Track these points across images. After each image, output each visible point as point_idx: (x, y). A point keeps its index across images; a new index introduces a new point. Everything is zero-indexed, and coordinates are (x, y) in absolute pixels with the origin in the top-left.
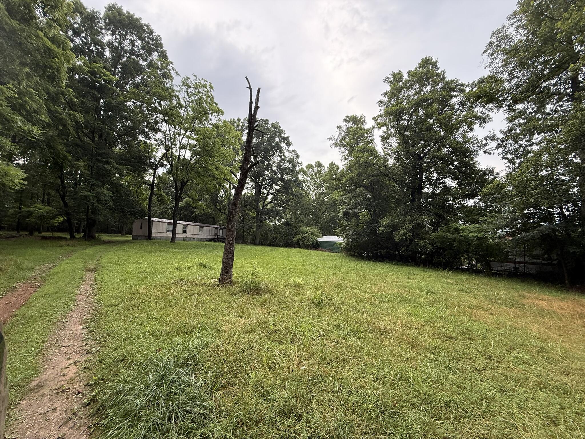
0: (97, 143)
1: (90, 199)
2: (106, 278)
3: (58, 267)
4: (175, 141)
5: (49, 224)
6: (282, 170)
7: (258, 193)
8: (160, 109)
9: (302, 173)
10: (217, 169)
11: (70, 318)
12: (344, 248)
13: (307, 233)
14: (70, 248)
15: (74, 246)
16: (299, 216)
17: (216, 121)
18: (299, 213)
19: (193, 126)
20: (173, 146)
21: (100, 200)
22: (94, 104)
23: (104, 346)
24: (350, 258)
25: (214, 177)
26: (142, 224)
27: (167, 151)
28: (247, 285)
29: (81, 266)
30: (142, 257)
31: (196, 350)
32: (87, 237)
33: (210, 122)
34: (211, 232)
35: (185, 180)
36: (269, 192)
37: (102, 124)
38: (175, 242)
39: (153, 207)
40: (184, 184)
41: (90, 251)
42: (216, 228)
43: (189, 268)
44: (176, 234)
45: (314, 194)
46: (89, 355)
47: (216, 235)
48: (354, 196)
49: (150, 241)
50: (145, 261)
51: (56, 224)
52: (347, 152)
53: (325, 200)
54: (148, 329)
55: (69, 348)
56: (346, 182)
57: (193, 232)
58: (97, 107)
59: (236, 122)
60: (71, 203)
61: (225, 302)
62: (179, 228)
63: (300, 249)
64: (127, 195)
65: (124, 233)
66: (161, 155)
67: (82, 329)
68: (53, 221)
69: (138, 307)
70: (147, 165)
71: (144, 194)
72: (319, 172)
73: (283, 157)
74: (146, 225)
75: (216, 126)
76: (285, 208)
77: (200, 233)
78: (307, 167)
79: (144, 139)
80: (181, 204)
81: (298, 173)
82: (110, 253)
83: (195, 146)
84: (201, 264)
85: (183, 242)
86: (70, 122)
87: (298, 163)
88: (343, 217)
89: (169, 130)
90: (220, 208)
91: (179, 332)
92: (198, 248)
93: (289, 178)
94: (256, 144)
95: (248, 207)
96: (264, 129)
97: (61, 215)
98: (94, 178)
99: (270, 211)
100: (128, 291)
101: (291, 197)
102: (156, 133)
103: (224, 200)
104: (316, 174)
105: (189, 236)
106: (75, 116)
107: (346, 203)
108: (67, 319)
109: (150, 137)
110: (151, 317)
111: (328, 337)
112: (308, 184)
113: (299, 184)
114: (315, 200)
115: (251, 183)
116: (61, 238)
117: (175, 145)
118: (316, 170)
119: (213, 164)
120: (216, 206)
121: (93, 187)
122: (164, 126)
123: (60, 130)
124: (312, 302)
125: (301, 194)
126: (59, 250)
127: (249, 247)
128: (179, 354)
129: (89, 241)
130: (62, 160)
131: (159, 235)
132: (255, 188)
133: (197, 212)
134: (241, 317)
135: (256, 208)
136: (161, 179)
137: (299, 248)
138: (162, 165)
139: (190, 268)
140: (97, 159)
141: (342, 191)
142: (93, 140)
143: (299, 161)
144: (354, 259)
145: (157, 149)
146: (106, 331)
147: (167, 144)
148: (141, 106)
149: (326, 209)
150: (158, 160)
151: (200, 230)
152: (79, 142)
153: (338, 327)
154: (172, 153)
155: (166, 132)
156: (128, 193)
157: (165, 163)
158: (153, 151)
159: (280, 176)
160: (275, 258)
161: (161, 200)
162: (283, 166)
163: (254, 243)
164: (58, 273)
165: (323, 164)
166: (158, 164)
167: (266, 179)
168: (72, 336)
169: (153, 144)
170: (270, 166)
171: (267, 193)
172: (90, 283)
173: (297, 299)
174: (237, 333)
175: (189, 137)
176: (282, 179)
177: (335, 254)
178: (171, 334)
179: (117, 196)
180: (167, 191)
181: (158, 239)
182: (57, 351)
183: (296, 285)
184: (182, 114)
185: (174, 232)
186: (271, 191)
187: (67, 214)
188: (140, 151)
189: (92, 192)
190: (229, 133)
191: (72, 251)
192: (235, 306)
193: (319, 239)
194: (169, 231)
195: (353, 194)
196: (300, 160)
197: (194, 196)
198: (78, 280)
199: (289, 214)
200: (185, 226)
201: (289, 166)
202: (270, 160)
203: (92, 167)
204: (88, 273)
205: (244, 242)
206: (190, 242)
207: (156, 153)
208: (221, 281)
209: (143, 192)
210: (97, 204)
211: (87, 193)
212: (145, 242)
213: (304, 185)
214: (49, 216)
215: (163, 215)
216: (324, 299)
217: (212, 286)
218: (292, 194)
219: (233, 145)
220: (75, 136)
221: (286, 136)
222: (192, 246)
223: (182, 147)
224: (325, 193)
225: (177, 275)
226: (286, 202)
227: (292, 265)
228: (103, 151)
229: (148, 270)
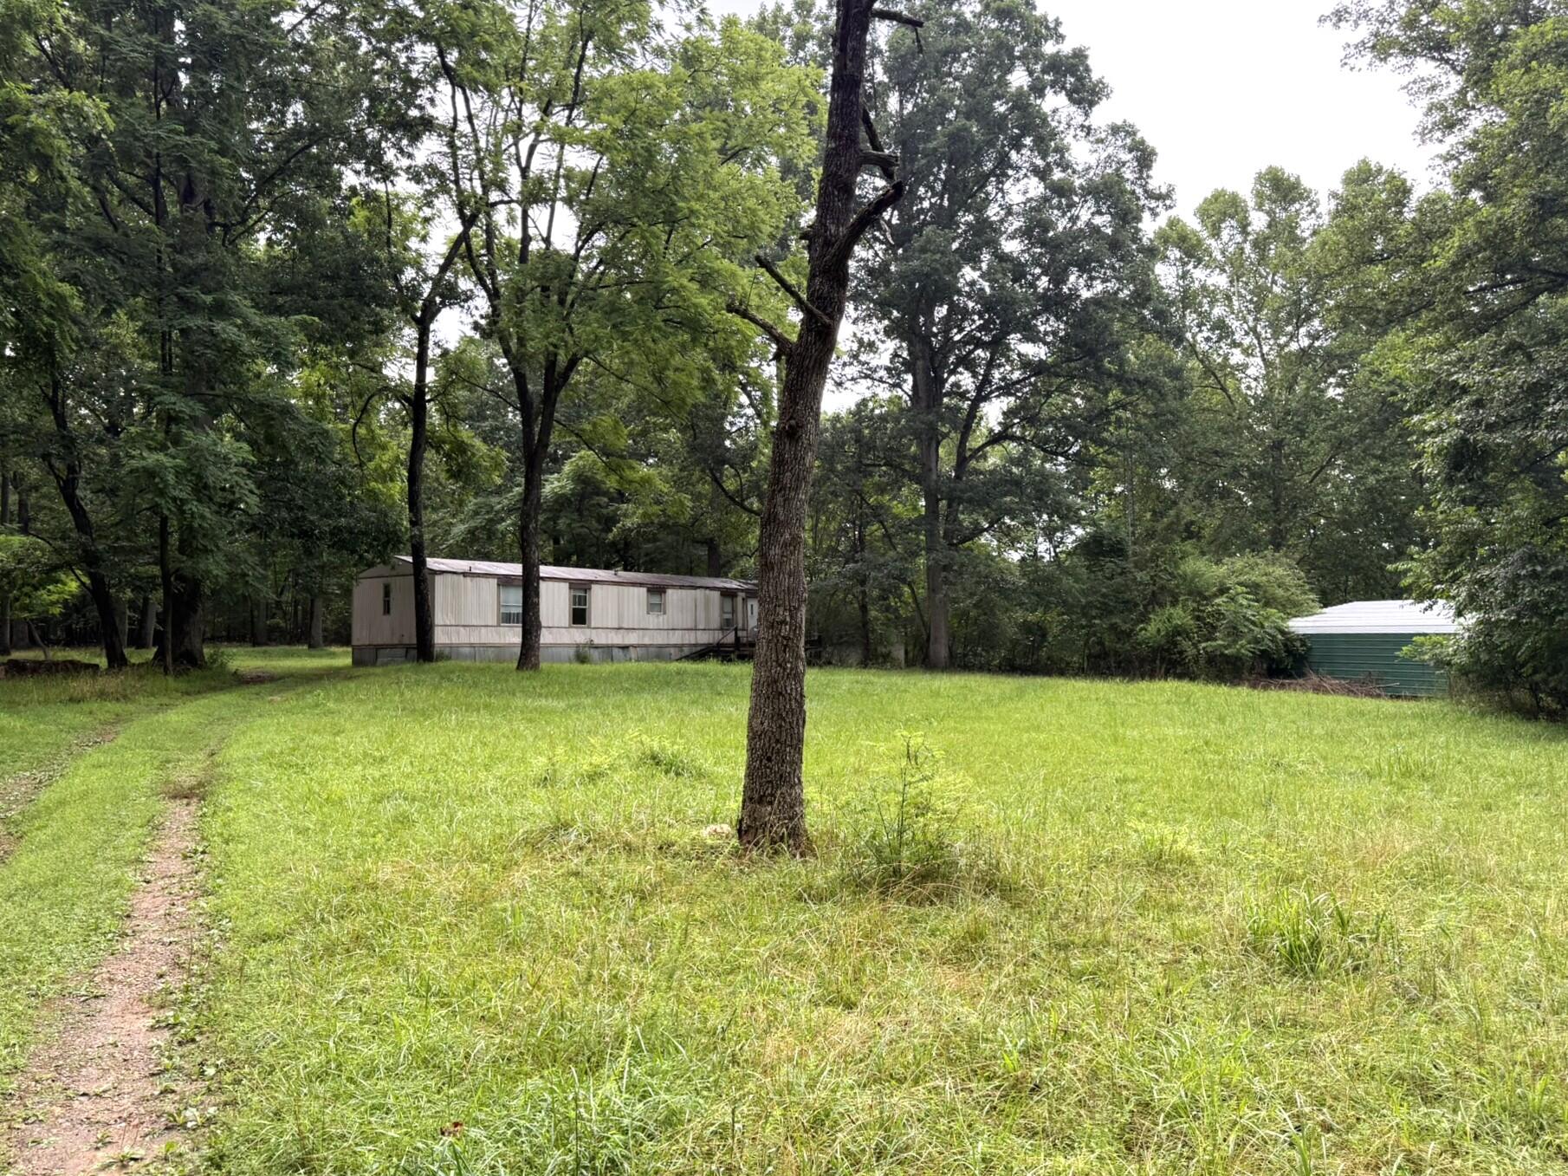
0: (174, 224)
1: (167, 485)
2: (243, 823)
3: (62, 783)
4: (498, 167)
5: (25, 608)
6: (1054, 246)
7: (930, 390)
8: (420, 14)
9: (1174, 253)
10: (706, 280)
11: (108, 986)
12: (1464, 671)
13: (1223, 590)
14: (109, 705)
15: (125, 697)
16: (1171, 501)
17: (688, 28)
18: (1168, 485)
19: (577, 78)
20: (494, 196)
21: (206, 487)
22: (149, 46)
23: (234, 1103)
24: (1506, 724)
25: (694, 326)
26: (387, 593)
27: (468, 222)
28: (878, 851)
29: (146, 776)
30: (391, 736)
31: (618, 1137)
32: (169, 659)
33: (657, 40)
34: (701, 615)
35: (562, 359)
36: (987, 380)
37: (189, 133)
38: (535, 666)
39: (435, 510)
40: (556, 379)
41: (184, 715)
42: (728, 594)
43: (594, 776)
44: (539, 627)
45: (1256, 367)
46: (176, 1136)
47: (727, 625)
48: (1514, 347)
49: (427, 666)
50: (404, 750)
51: (57, 610)
52: (1456, 82)
53: (1332, 393)
54: (409, 1038)
55: (103, 1104)
56: (1456, 266)
57: (620, 617)
58: (160, 59)
59: (788, 23)
60: (98, 509)
61: (765, 931)
62: (554, 601)
63: (1185, 686)
64: (309, 451)
65: (318, 633)
66: (445, 250)
67: (153, 1028)
68: (42, 593)
69: (371, 948)
70: (382, 300)
71: (384, 447)
72: (1284, 232)
73: (1057, 175)
74: (404, 592)
75: (690, 57)
76: (1083, 462)
77: (654, 620)
78: (1203, 213)
79: (364, 179)
80: (554, 484)
81: (1152, 253)
82: (259, 721)
83: (591, 180)
84: (655, 759)
85: (576, 666)
86: (63, 144)
87: (1151, 195)
88: (1450, 481)
89: (470, 118)
90: (739, 491)
91: (544, 1055)
92: (641, 690)
93: (1099, 287)
94: (905, 122)
95: (880, 474)
96: (944, 27)
97: (69, 566)
98: (175, 389)
99: (1003, 482)
100: (330, 876)
101: (1115, 395)
102: (415, 138)
103: (754, 447)
104: (1260, 245)
105: (601, 638)
106: (78, 112)
107: (1465, 390)
108: (97, 986)
109: (389, 166)
110: (425, 990)
111: (1353, 1138)
112: (1218, 311)
113: (1160, 315)
114: (1264, 403)
115: (891, 345)
116: (73, 668)
117: (501, 186)
118: (1258, 221)
119: (683, 261)
120: (717, 482)
121: (174, 428)
122: (442, 102)
123: (33, 188)
124: (1256, 947)
125: (1176, 373)
126: (71, 716)
127: (898, 680)
128: (539, 1151)
129: (178, 675)
130: (47, 320)
131: (463, 637)
132: (909, 366)
133: (631, 517)
134: (850, 1006)
135: (923, 474)
136: (455, 366)
137: (1180, 677)
138: (451, 295)
139: (601, 775)
140: (181, 298)
141: (1436, 325)
142: (159, 216)
143: (1153, 185)
144: (1530, 728)
145: (427, 220)
146: (243, 1044)
147: (465, 185)
148: (339, 20)
149: (1340, 446)
150: (433, 271)
151: (652, 608)
152: (107, 232)
153: (1423, 1090)
154: (490, 231)
155: (453, 129)
156: (317, 445)
157: (465, 284)
158: (406, 233)
159: (1043, 283)
160: (1038, 729)
161: (462, 468)
162: (1062, 224)
163: (922, 659)
164: (62, 803)
165: (1306, 183)
166: (433, 292)
167: (966, 314)
168: (112, 1056)
169: (405, 201)
170: (985, 234)
171: (979, 389)
172: (182, 845)
173: (1162, 932)
174: (824, 1077)
175: (560, 138)
176: (1055, 303)
177: (1406, 706)
178: (509, 1067)
179: (272, 464)
180: (486, 425)
181: (466, 657)
182: (58, 1110)
183: (1158, 863)
184: (522, 26)
185: (529, 620)
186: (996, 374)
187: (90, 560)
188: (351, 241)
189: (172, 450)
190: (755, 80)
191: (118, 719)
192: (816, 950)
193: (1300, 625)
194: (507, 618)
195: (1512, 333)
196: (1158, 178)
197: (611, 438)
198: (136, 831)
199: (1111, 495)
200: (581, 590)
201: (1098, 220)
202: (987, 201)
203: (165, 338)
204: (177, 807)
205: (873, 657)
206: (608, 668)
207: (424, 239)
208: (747, 830)
209: (383, 436)
210: (194, 506)
211: (152, 459)
212: (408, 671)
213: (1191, 318)
214: (25, 572)
215: (477, 545)
216: (1329, 932)
217: (703, 854)
218: (1122, 379)
219: (779, 148)
220: (86, 205)
221: (1066, 48)
222: (613, 681)
223: (536, 193)
224: (1329, 355)
225: (537, 808)
226: (1091, 424)
227: (1133, 762)
228: (201, 258)
229: (414, 786)
